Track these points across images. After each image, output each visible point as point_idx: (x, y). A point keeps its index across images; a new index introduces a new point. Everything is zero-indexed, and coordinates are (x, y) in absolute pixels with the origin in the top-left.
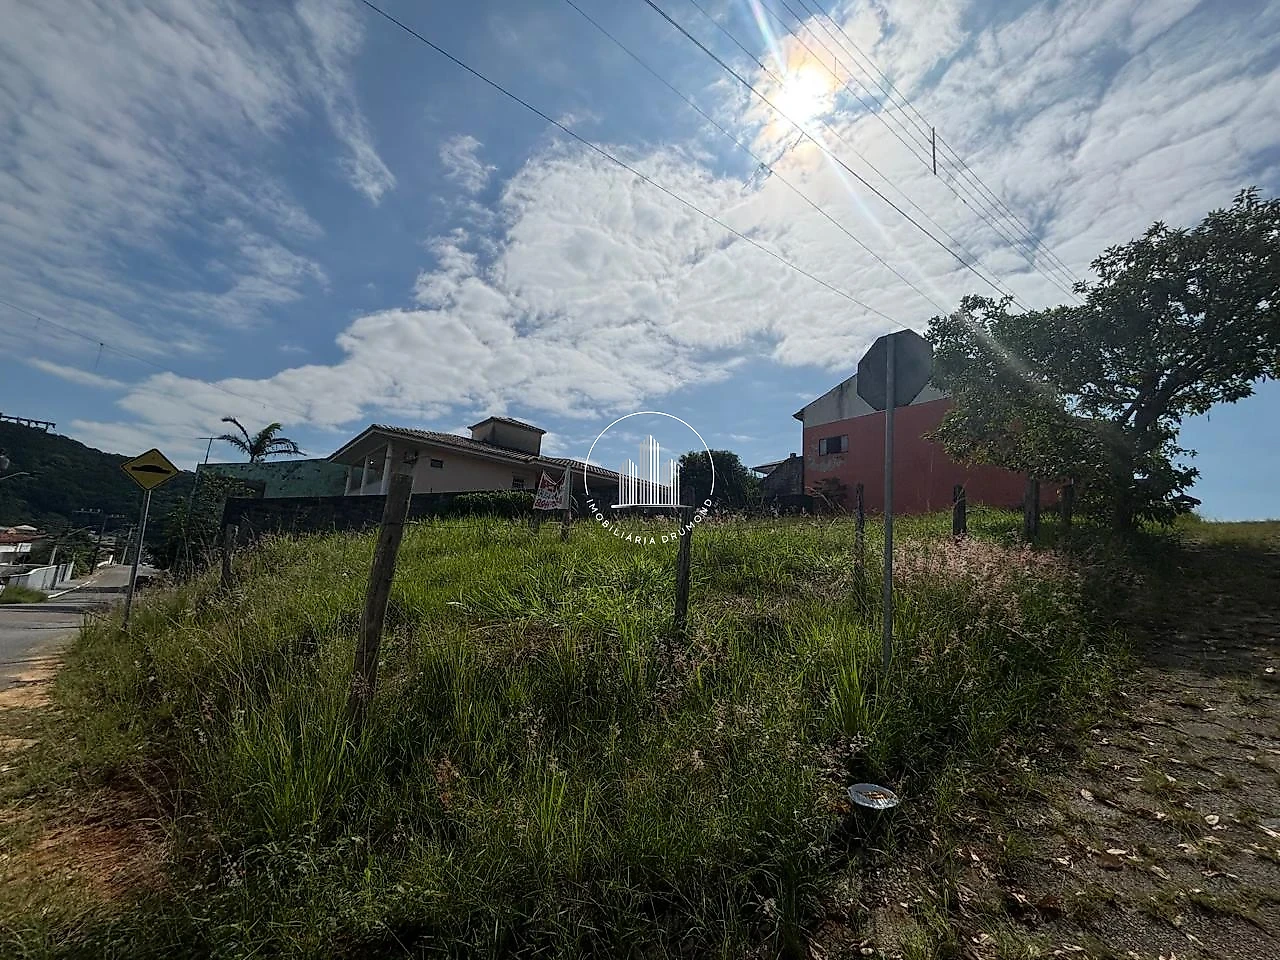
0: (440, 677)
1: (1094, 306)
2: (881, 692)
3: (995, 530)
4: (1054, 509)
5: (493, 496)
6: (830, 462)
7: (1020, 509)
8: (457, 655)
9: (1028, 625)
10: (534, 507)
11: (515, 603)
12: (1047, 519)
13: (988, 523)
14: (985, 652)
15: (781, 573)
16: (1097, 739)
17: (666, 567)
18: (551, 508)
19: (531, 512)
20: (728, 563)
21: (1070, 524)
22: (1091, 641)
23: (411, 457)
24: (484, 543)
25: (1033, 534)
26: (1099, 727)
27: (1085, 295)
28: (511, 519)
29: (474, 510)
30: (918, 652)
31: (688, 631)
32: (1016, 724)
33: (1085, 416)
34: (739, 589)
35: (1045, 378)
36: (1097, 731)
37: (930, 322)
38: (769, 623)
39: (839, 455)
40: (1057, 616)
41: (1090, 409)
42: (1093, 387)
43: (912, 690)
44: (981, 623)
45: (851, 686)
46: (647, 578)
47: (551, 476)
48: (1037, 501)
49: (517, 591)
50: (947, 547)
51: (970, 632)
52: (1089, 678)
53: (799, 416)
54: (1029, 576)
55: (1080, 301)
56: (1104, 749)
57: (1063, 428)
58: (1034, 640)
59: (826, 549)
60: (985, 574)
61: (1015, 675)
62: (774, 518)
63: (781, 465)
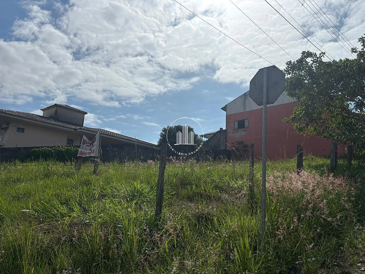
0: (15, 253)
1: (360, 60)
2: (260, 250)
3: (316, 168)
4: (344, 157)
5: (54, 149)
6: (239, 133)
7: (329, 157)
8: (26, 240)
9: (330, 214)
10: (78, 155)
11: (64, 209)
12: (340, 162)
13: (314, 164)
14: (311, 228)
15: (213, 190)
16: (359, 268)
17: (152, 188)
18: (88, 155)
19: (77, 158)
20: (185, 185)
21: (351, 164)
22: (358, 221)
23: (4, 126)
24: (47, 175)
25: (334, 169)
26: (360, 262)
27: (356, 54)
28: (64, 162)
29: (43, 157)
30: (278, 228)
31: (162, 222)
32: (324, 263)
33: (357, 112)
34: (190, 199)
35: (340, 93)
36: (359, 264)
37: (287, 64)
38: (206, 216)
39: (244, 129)
40: (344, 209)
41: (360, 109)
42: (360, 98)
43: (275, 248)
44: (308, 213)
45: (245, 247)
46: (141, 194)
47: (88, 138)
48: (336, 153)
49: (66, 203)
50: (294, 175)
51: (304, 218)
52: (357, 239)
53: (224, 109)
54: (332, 190)
55: (354, 57)
56: (362, 272)
57: (348, 118)
58: (333, 222)
59: (235, 177)
60: (311, 189)
61: (325, 239)
62: (210, 161)
63: (215, 134)
